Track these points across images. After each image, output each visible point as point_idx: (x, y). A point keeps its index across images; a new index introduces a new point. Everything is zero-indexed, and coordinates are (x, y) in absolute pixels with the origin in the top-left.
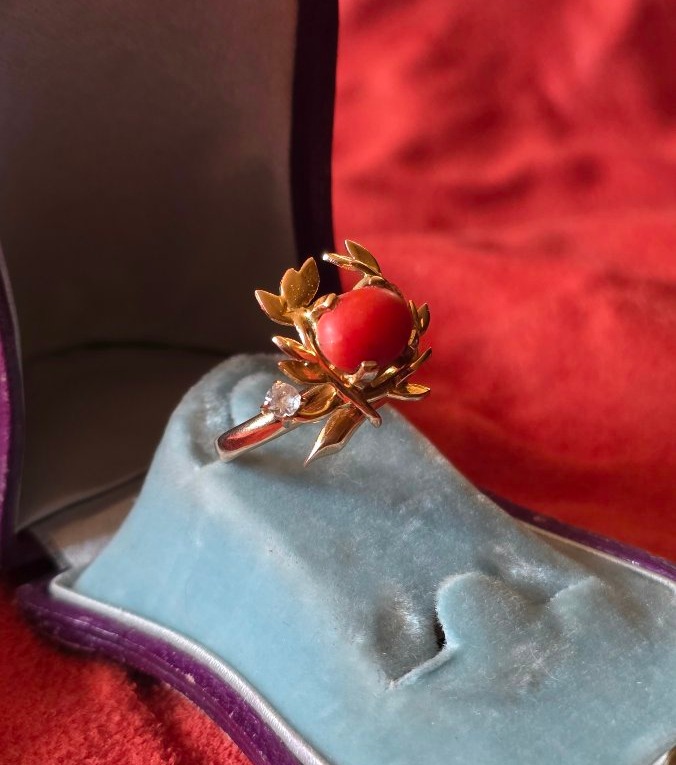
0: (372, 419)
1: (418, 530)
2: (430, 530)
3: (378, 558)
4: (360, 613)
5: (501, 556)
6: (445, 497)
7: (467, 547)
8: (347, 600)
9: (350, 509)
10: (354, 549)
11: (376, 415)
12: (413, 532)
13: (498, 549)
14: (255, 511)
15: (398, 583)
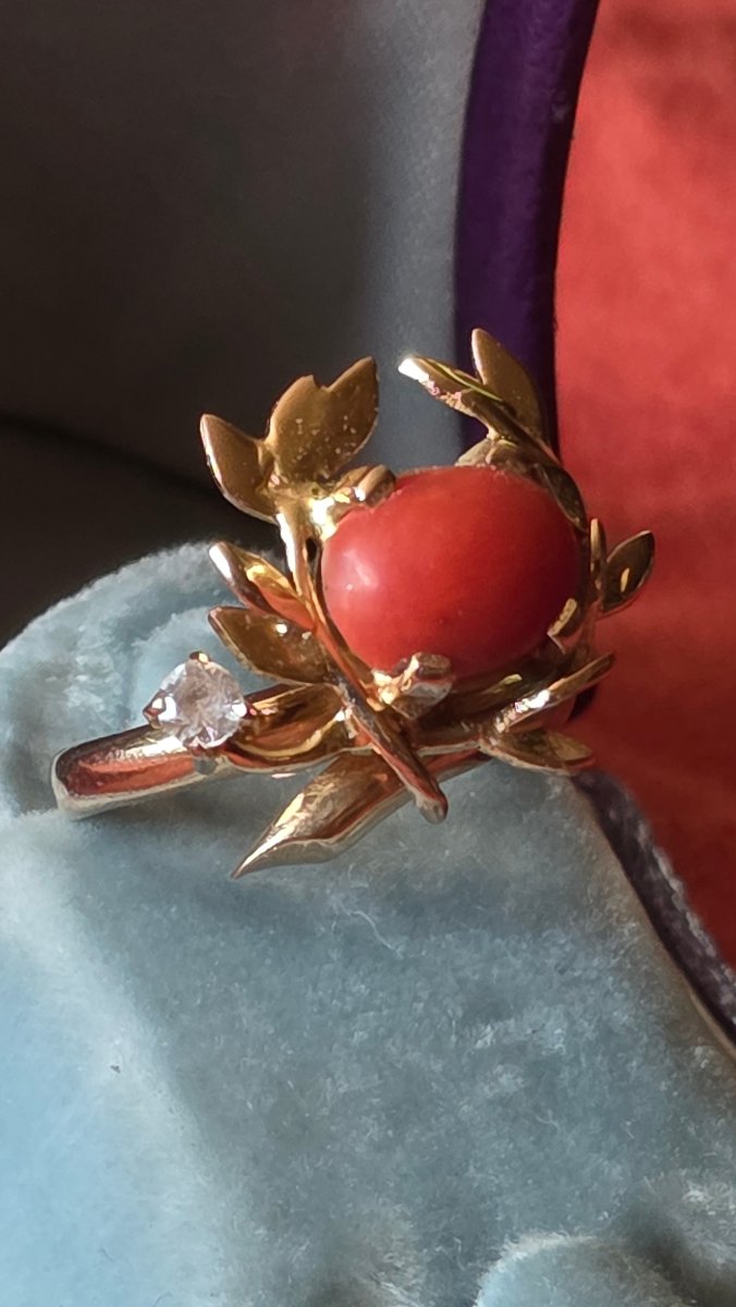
0: (421, 798)
1: (504, 1101)
2: (537, 1109)
3: (378, 1148)
4: (283, 1271)
5: (699, 1214)
6: (607, 1032)
7: (616, 1171)
8: (261, 1231)
9: (349, 1008)
10: (325, 1111)
11: (433, 791)
12: (490, 1102)
13: (696, 1194)
14: (106, 961)
15: (406, 1218)
